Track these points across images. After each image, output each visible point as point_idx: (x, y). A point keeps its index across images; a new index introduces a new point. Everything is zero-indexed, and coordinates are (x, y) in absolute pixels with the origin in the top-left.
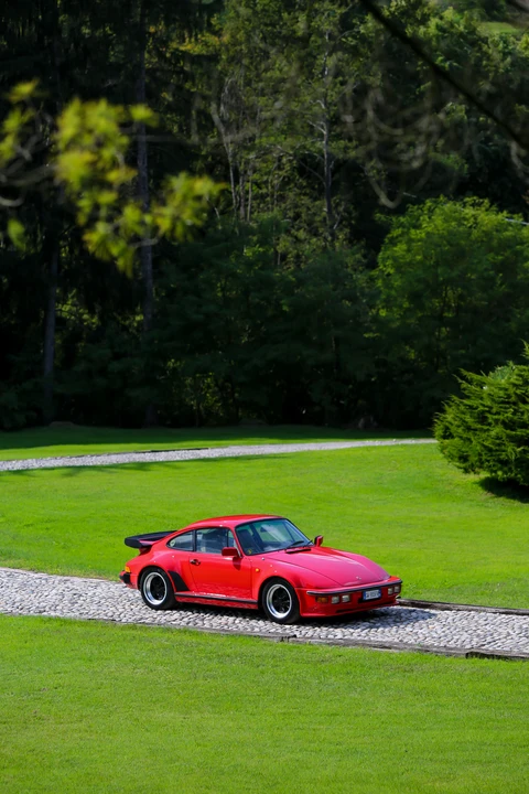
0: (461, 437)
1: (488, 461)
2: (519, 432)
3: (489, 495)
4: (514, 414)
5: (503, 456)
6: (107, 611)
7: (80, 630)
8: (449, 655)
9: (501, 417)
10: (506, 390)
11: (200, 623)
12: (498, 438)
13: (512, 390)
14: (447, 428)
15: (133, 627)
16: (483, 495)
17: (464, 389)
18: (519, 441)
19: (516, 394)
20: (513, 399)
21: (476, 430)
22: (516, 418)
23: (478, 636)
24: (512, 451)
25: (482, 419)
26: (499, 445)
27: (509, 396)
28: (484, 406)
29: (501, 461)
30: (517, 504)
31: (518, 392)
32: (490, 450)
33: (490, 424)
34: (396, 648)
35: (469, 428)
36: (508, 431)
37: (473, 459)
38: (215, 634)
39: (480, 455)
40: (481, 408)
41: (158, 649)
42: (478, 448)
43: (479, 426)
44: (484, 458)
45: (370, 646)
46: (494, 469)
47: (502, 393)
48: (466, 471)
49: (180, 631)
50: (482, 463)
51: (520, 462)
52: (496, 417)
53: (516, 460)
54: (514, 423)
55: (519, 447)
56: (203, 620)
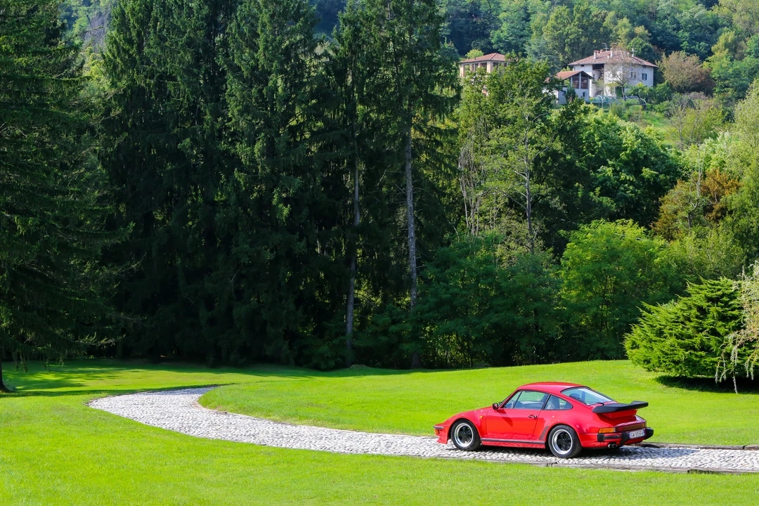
0: (645, 347)
1: (665, 362)
2: (687, 341)
3: (664, 386)
4: (682, 329)
5: (676, 358)
6: (413, 451)
7: (396, 461)
8: (676, 472)
9: (674, 332)
10: (676, 313)
11: (484, 457)
12: (671, 346)
13: (680, 313)
14: (634, 343)
15: (435, 459)
16: (660, 386)
17: (644, 316)
18: (687, 347)
19: (683, 316)
20: (681, 319)
21: (655, 341)
22: (684, 332)
23: (690, 462)
24: (681, 354)
25: (660, 333)
26: (673, 350)
27: (678, 317)
28: (660, 325)
29: (674, 362)
30: (685, 391)
31: (685, 314)
32: (667, 354)
33: (665, 337)
34: (634, 469)
35: (651, 341)
36: (680, 341)
37: (654, 361)
38: (496, 463)
39: (659, 358)
40: (659, 326)
41: (456, 472)
42: (658, 353)
43: (658, 338)
44: (662, 359)
45: (614, 468)
46: (670, 367)
47: (673, 316)
48: (649, 370)
49: (470, 461)
50: (661, 364)
51: (688, 362)
52: (671, 331)
53: (685, 360)
54: (682, 335)
55: (687, 351)
56: (485, 455)
